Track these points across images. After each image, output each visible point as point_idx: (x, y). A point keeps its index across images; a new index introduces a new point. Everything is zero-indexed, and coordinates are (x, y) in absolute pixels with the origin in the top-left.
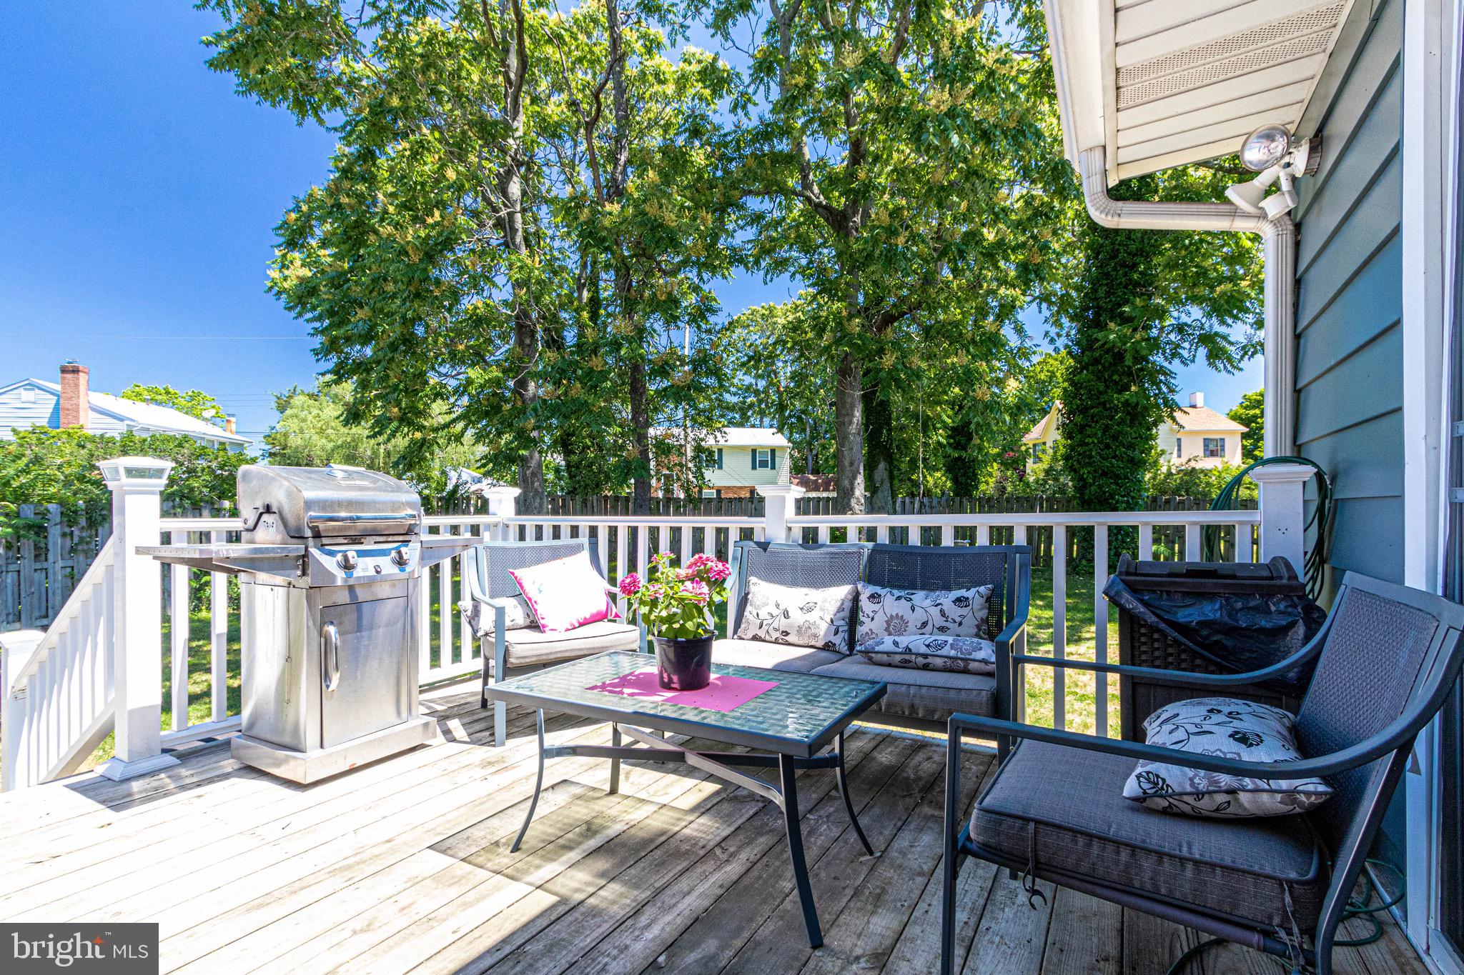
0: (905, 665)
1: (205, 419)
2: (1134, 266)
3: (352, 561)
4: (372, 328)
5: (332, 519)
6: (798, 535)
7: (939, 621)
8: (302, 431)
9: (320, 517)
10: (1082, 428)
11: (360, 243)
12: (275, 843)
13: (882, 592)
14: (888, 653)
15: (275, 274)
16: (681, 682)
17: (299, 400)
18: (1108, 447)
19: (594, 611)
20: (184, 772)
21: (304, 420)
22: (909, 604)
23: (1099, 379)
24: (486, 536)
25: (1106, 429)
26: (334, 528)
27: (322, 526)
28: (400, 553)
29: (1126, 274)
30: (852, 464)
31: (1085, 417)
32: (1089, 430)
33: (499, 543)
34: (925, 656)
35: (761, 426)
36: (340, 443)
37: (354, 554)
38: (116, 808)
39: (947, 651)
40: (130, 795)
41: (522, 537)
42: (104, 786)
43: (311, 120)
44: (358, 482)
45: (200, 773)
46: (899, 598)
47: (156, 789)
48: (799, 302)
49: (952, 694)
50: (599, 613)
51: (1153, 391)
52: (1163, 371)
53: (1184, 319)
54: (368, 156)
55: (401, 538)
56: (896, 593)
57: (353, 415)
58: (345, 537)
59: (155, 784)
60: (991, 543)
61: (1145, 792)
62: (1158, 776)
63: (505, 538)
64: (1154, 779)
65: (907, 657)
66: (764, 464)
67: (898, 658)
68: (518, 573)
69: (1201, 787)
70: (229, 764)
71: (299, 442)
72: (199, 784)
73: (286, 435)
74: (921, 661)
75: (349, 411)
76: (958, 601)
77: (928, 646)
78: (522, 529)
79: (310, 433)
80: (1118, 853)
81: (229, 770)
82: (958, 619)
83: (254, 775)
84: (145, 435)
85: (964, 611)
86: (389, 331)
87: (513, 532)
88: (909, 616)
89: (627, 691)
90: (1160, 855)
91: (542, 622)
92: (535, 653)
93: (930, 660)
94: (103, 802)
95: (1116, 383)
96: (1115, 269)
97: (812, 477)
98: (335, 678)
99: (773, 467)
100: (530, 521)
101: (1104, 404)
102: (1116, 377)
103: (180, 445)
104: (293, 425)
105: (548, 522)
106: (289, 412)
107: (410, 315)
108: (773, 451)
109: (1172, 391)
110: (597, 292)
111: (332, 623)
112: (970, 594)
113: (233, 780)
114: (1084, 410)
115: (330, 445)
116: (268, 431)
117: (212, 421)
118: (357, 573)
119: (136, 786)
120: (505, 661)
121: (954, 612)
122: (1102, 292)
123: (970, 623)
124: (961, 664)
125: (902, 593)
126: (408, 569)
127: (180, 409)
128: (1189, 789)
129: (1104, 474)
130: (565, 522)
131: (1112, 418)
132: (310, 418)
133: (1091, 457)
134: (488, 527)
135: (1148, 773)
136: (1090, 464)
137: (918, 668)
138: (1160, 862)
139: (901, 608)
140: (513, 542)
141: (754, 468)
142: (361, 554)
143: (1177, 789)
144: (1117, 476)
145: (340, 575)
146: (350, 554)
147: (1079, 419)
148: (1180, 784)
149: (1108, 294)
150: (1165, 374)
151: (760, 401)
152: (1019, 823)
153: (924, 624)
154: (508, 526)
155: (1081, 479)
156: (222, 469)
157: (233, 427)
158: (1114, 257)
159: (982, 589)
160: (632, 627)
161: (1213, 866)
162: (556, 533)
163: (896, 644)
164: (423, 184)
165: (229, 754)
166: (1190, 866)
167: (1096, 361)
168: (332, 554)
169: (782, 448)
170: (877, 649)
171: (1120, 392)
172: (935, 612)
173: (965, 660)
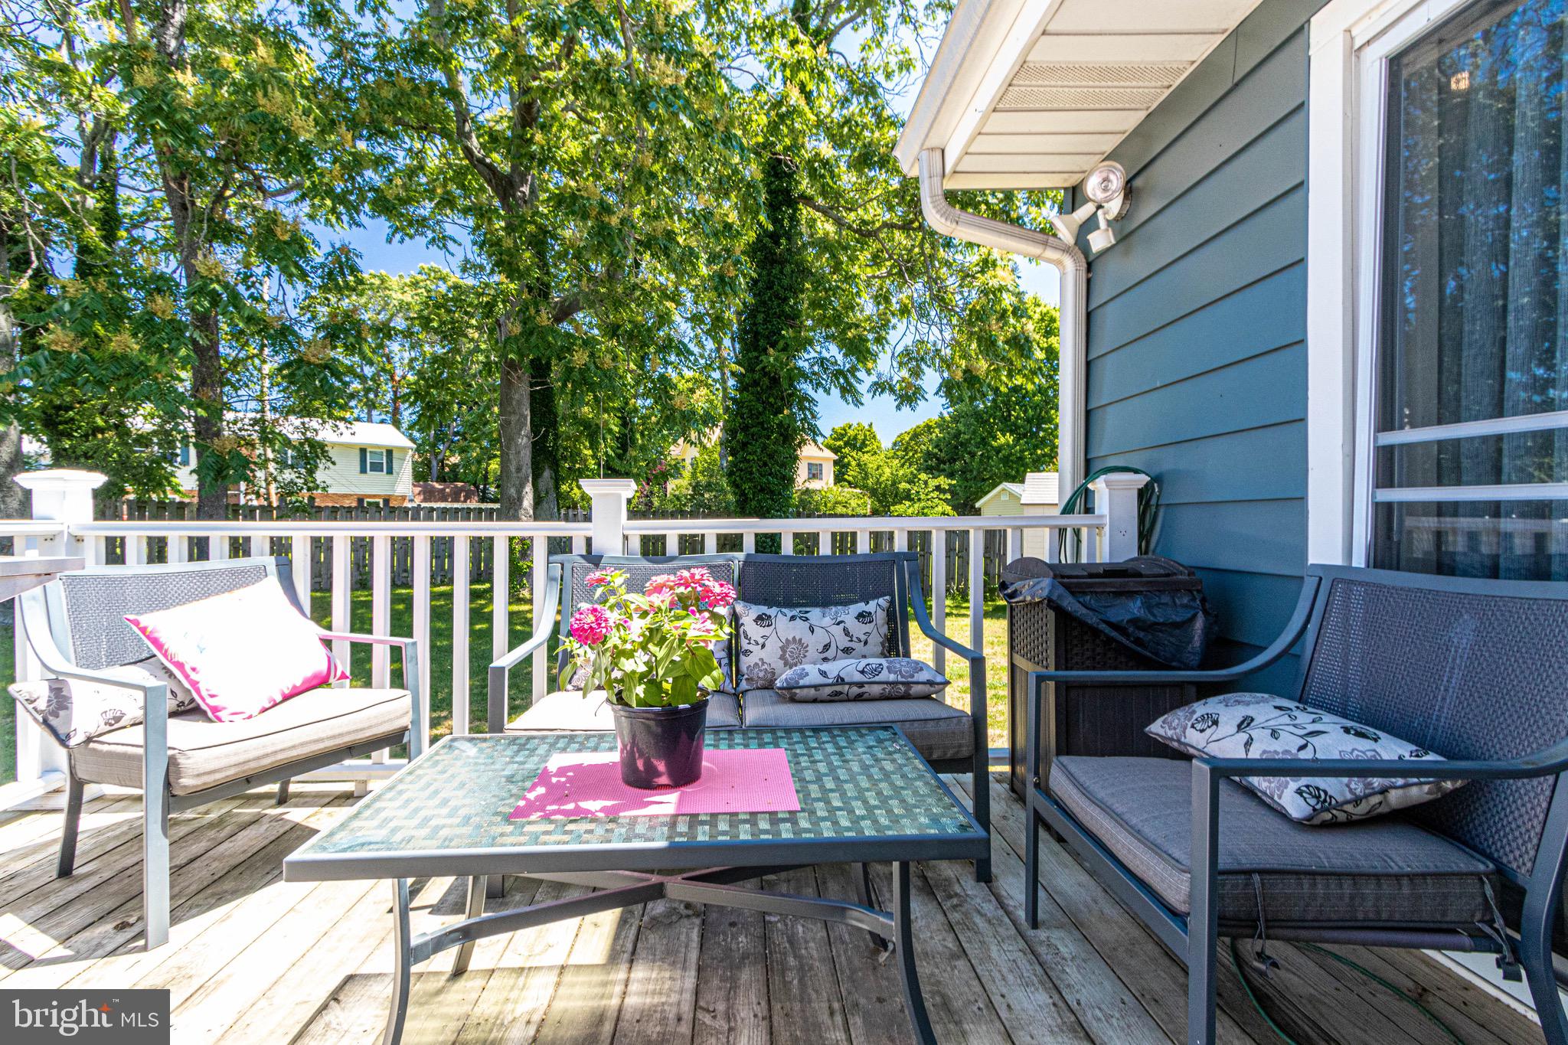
0: (835, 698)
2: (785, 300)
6: (636, 544)
7: (844, 642)
10: (744, 445)
13: (772, 611)
14: (816, 687)
16: (671, 773)
18: (765, 464)
19: (309, 673)
22: (807, 625)
23: (758, 400)
25: (764, 447)
29: (779, 306)
30: (519, 470)
31: (746, 435)
32: (750, 448)
34: (861, 685)
35: (370, 420)
39: (885, 676)
41: (119, 559)
46: (793, 618)
48: (419, 277)
49: (930, 727)
50: (315, 676)
51: (800, 416)
52: (806, 398)
53: (825, 354)
56: (789, 612)
60: (834, 552)
61: (1314, 810)
62: (1318, 789)
64: (1316, 793)
65: (838, 688)
66: (377, 467)
67: (828, 690)
68: (146, 620)
69: (1358, 792)
74: (855, 690)
76: (861, 616)
77: (862, 672)
78: (115, 545)
80: (1341, 886)
82: (863, 638)
85: (868, 628)
87: (96, 551)
88: (808, 638)
90: (1377, 877)
91: (212, 702)
92: (234, 760)
93: (866, 688)
95: (772, 405)
96: (770, 299)
97: (437, 486)
99: (390, 472)
100: (131, 531)
101: (762, 424)
102: (772, 400)
108: (390, 452)
109: (814, 417)
110: (113, 201)
112: (871, 606)
114: (745, 428)
120: (168, 784)
121: (858, 629)
122: (760, 317)
123: (876, 641)
124: (902, 688)
125: (795, 612)
128: (1349, 796)
129: (762, 490)
131: (769, 438)
133: (751, 473)
134: (32, 541)
135: (1307, 786)
136: (751, 480)
137: (849, 700)
138: (1379, 885)
139: (799, 629)
140: (100, 568)
141: (363, 471)
143: (1340, 799)
144: (772, 492)
147: (740, 436)
148: (1342, 793)
149: (765, 321)
150: (809, 402)
151: (367, 390)
152: (1241, 879)
153: (827, 647)
154: (80, 541)
155: (743, 494)
158: (771, 288)
159: (881, 601)
160: (399, 692)
161: (1424, 875)
163: (824, 674)
166: (1405, 881)
167: (756, 383)
169: (404, 449)
170: (802, 683)
171: (775, 414)
172: (837, 631)
173: (907, 684)
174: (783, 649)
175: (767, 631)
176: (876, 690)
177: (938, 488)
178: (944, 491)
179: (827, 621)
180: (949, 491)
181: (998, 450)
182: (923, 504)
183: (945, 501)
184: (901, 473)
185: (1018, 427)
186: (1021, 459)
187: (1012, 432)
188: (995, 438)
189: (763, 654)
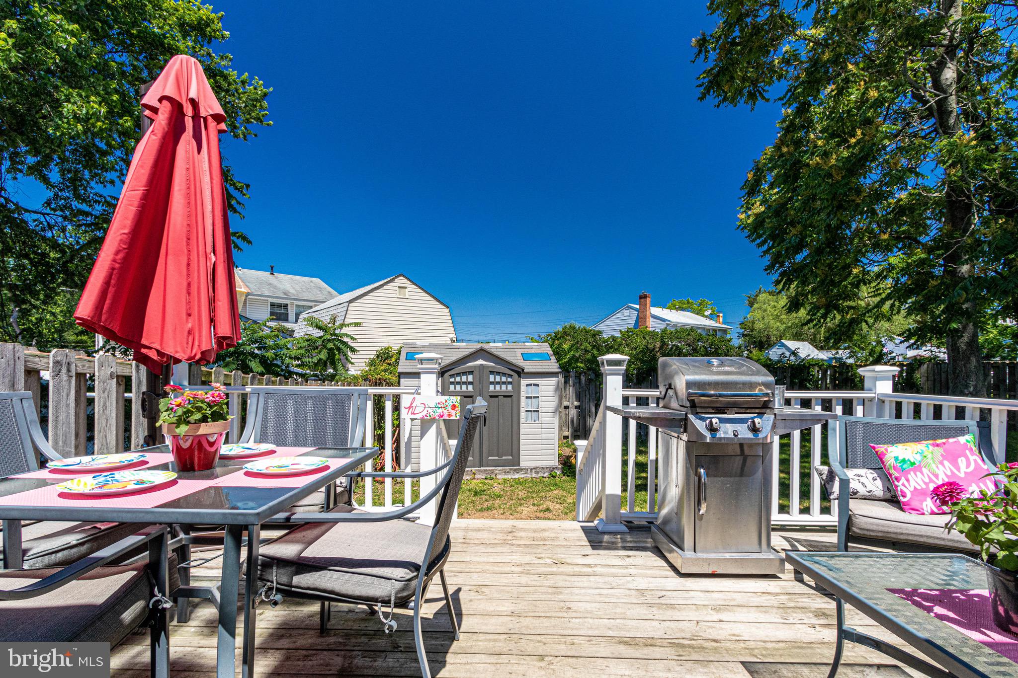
1: (706, 317)
3: (715, 426)
4: (803, 239)
5: (704, 395)
8: (763, 318)
9: (695, 394)
11: (796, 177)
12: (651, 605)
15: (743, 216)
17: (763, 297)
20: (629, 538)
21: (765, 311)
24: (859, 410)
26: (705, 401)
27: (696, 400)
28: (753, 422)
33: (873, 419)
36: (790, 324)
37: (717, 420)
38: (594, 547)
40: (601, 542)
41: (899, 415)
42: (594, 533)
43: (760, 102)
44: (727, 368)
45: (635, 542)
47: (613, 543)
54: (803, 109)
55: (757, 411)
57: (794, 305)
58: (713, 408)
59: (614, 540)
63: (880, 414)
70: (649, 543)
71: (762, 326)
72: (631, 549)
73: (753, 322)
75: (791, 302)
78: (899, 405)
79: (770, 320)
81: (649, 545)
83: (659, 554)
84: (673, 329)
86: (815, 238)
87: (889, 410)
89: (938, 610)
91: (903, 499)
94: (590, 542)
98: (704, 506)
100: (908, 400)
103: (689, 334)
104: (758, 314)
105: (927, 401)
106: (756, 306)
107: (833, 223)
111: (703, 467)
113: (649, 553)
115: (782, 327)
116: (742, 320)
117: (710, 317)
118: (720, 434)
119: (606, 538)
126: (761, 436)
127: (694, 312)
130: (949, 402)
132: (769, 308)
134: (863, 402)
140: (888, 418)
142: (722, 421)
145: (708, 435)
146: (714, 421)
154: (883, 402)
156: (710, 347)
157: (721, 320)
162: (938, 412)
164: (849, 111)
165: (650, 536)
168: (703, 419)
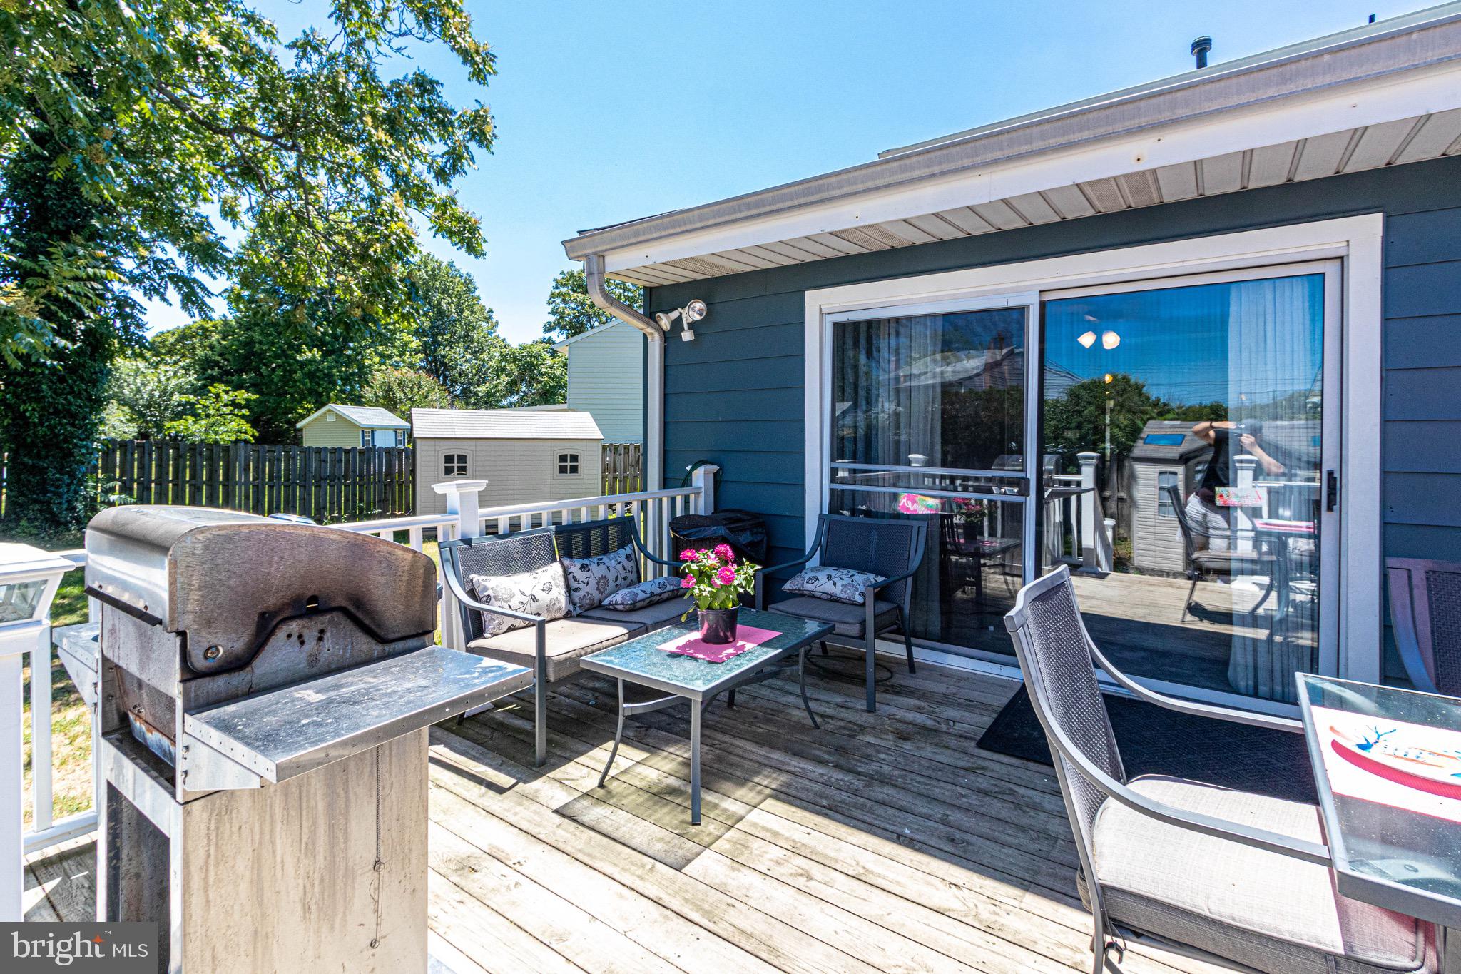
13: (587, 562)
22: (605, 566)
34: (660, 594)
46: (598, 563)
52: (128, 302)
56: (596, 560)
76: (627, 557)
82: (631, 569)
88: (608, 575)
93: (662, 596)
139: (602, 569)
159: (630, 546)
173: (677, 590)
174: (598, 583)
175: (588, 574)
176: (666, 595)
177: (234, 404)
178: (239, 406)
179: (613, 563)
180: (247, 406)
181: (302, 364)
182: (212, 420)
183: (243, 417)
184: (173, 382)
185: (325, 344)
186: (330, 376)
187: (320, 349)
188: (299, 352)
189: (588, 589)
